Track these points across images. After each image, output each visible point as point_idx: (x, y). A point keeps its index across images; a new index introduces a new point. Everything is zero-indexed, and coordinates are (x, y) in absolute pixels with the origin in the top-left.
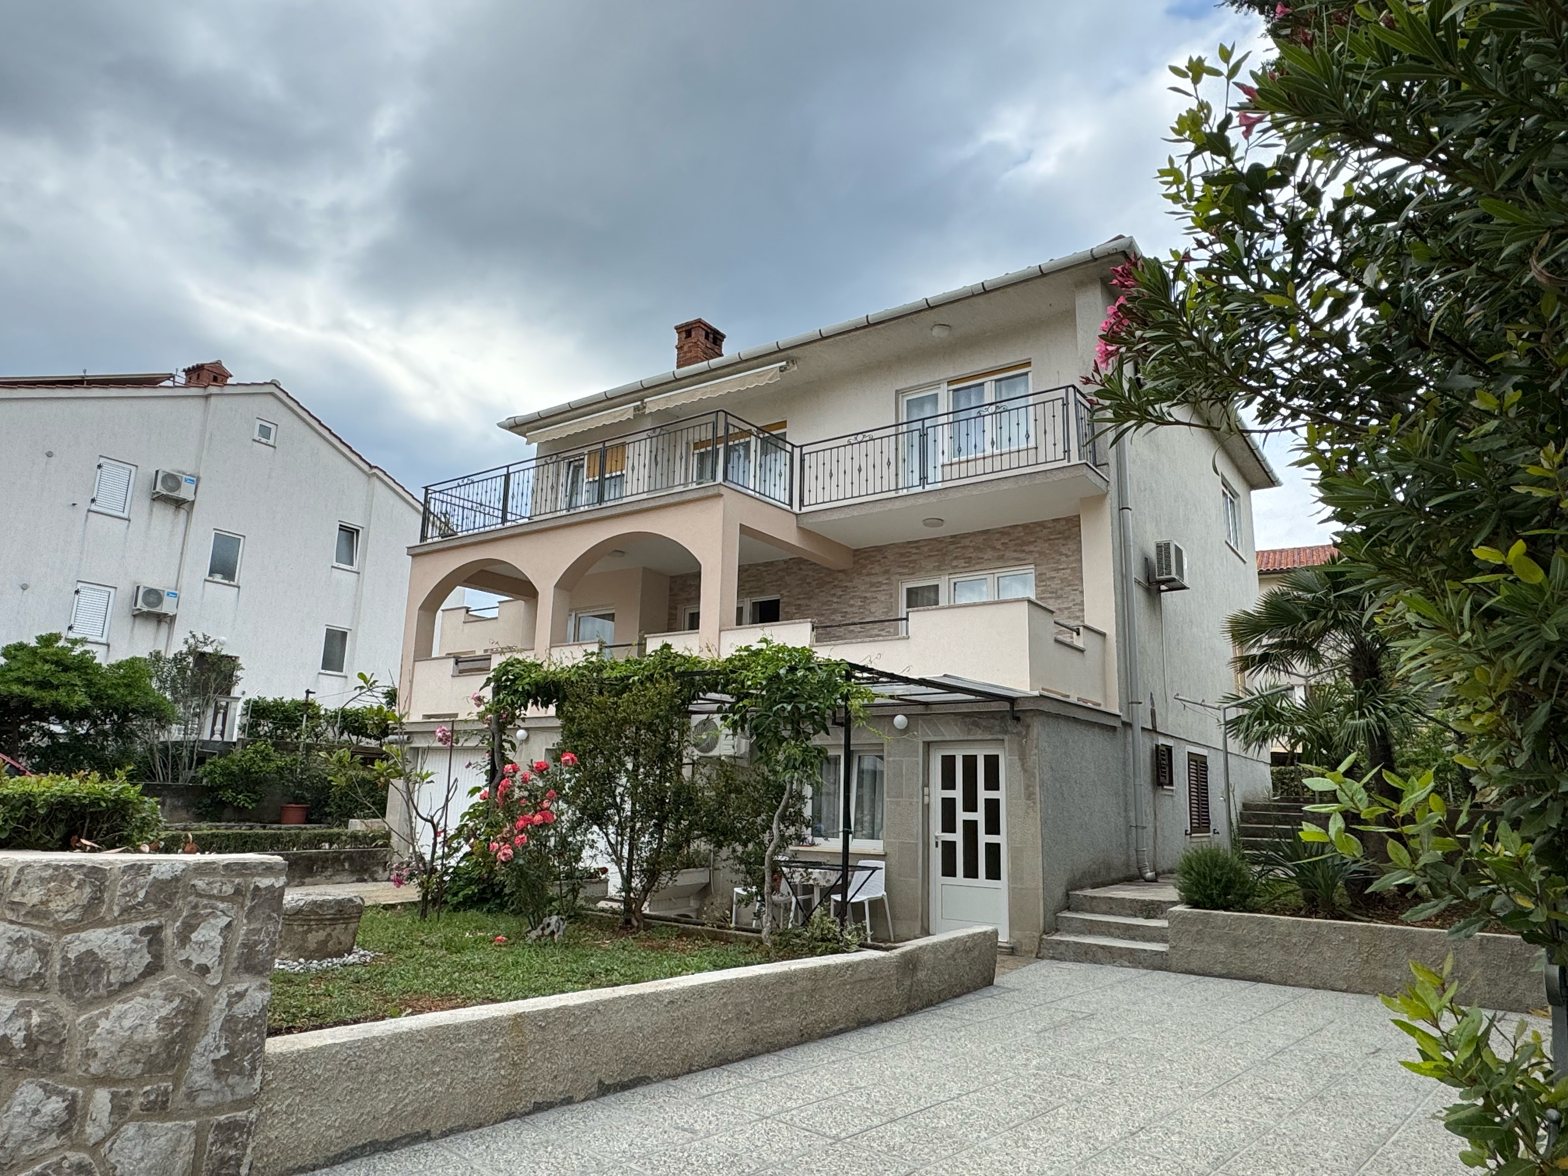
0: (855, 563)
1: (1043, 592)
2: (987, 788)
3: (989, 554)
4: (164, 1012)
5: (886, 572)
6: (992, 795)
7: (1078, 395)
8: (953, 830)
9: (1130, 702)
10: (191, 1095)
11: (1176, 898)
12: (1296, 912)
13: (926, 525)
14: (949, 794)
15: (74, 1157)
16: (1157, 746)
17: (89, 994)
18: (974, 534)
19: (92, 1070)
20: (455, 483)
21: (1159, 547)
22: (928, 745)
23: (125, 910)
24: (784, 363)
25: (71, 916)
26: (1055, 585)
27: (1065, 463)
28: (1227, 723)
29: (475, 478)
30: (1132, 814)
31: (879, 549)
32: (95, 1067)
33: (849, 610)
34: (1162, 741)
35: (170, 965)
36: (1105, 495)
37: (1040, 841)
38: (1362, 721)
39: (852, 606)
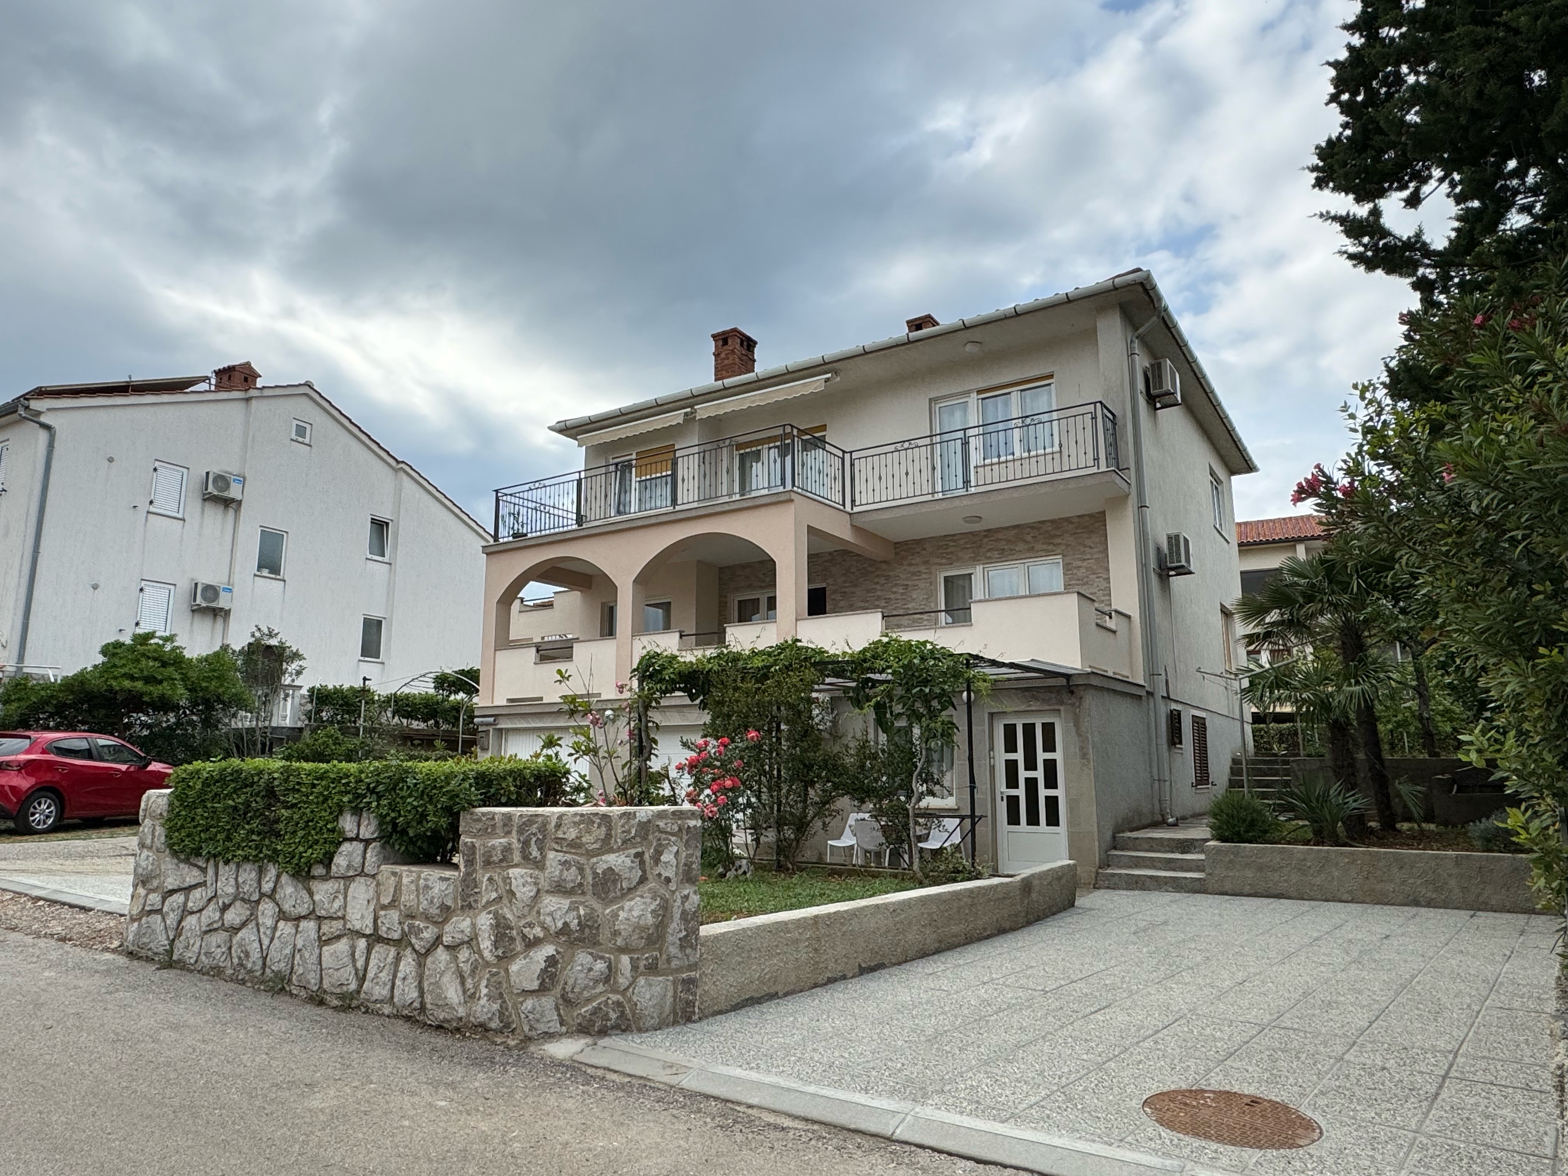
0: (896, 554)
1: (1071, 579)
2: (1045, 750)
3: (1021, 546)
4: (653, 907)
5: (927, 562)
6: (1049, 756)
7: (1105, 411)
8: (1016, 786)
9: (1152, 674)
10: (669, 961)
11: (1209, 837)
12: (1307, 843)
13: (967, 522)
14: (1011, 756)
15: (615, 997)
16: (1171, 711)
17: (612, 895)
18: (1007, 528)
19: (618, 943)
20: (527, 487)
21: (1169, 538)
22: (991, 715)
23: (624, 842)
24: (829, 375)
25: (595, 846)
26: (1081, 573)
27: (1095, 470)
28: (1242, 690)
29: (547, 483)
30: (1155, 771)
31: (919, 542)
32: (620, 942)
33: (892, 596)
34: (1174, 706)
35: (650, 877)
36: (1127, 496)
37: (1094, 793)
38: (1357, 688)
39: (895, 593)
